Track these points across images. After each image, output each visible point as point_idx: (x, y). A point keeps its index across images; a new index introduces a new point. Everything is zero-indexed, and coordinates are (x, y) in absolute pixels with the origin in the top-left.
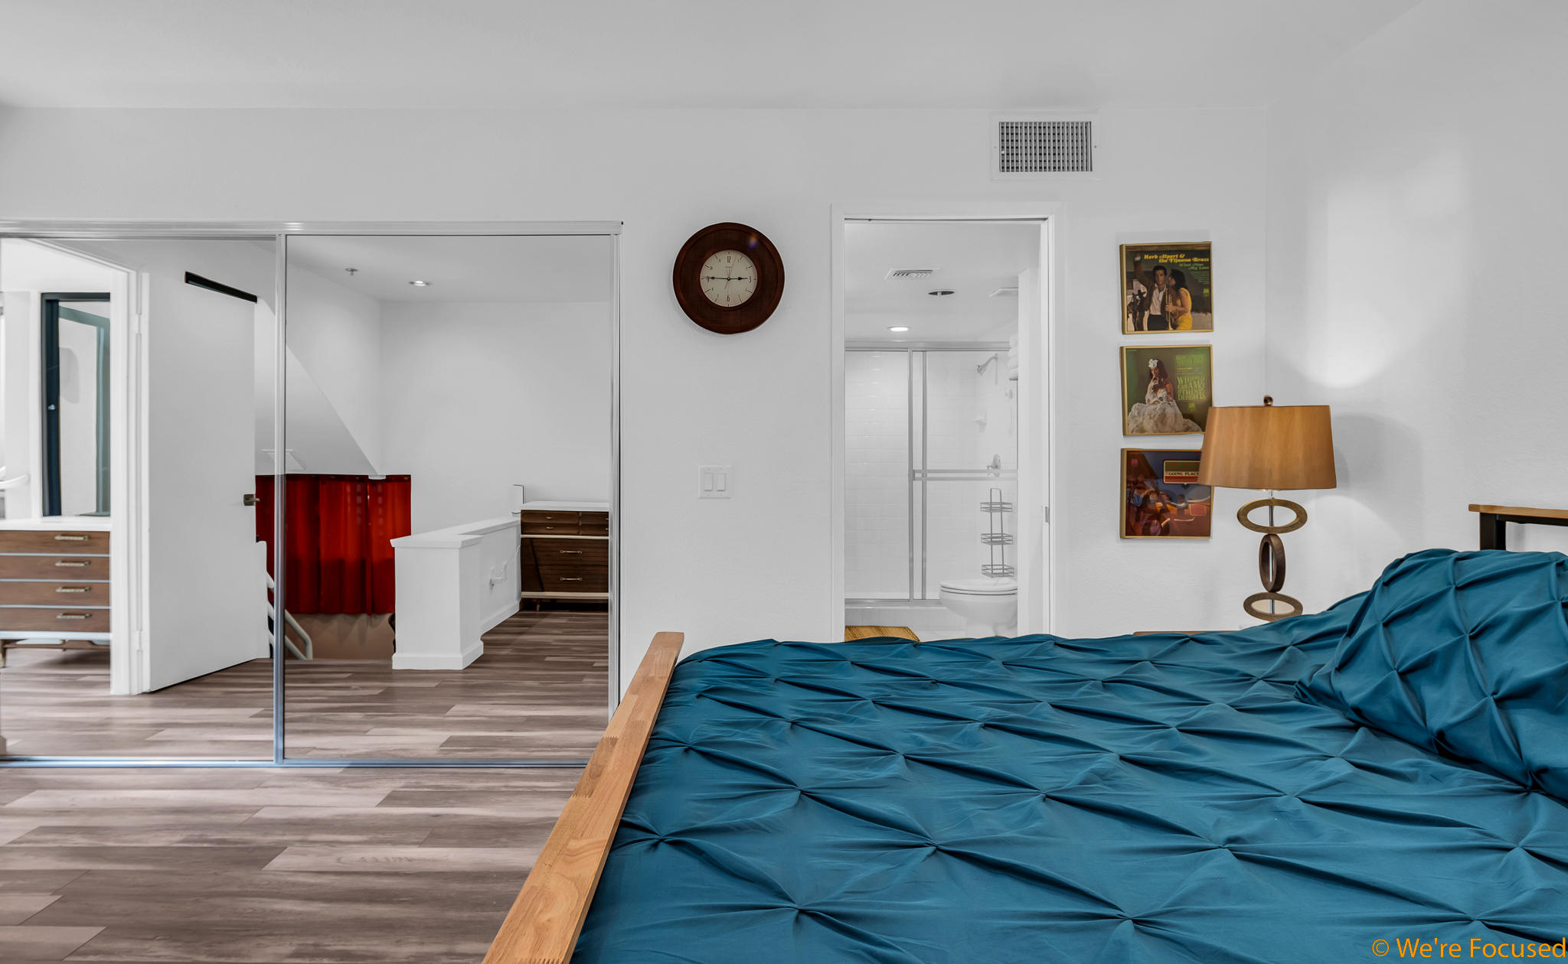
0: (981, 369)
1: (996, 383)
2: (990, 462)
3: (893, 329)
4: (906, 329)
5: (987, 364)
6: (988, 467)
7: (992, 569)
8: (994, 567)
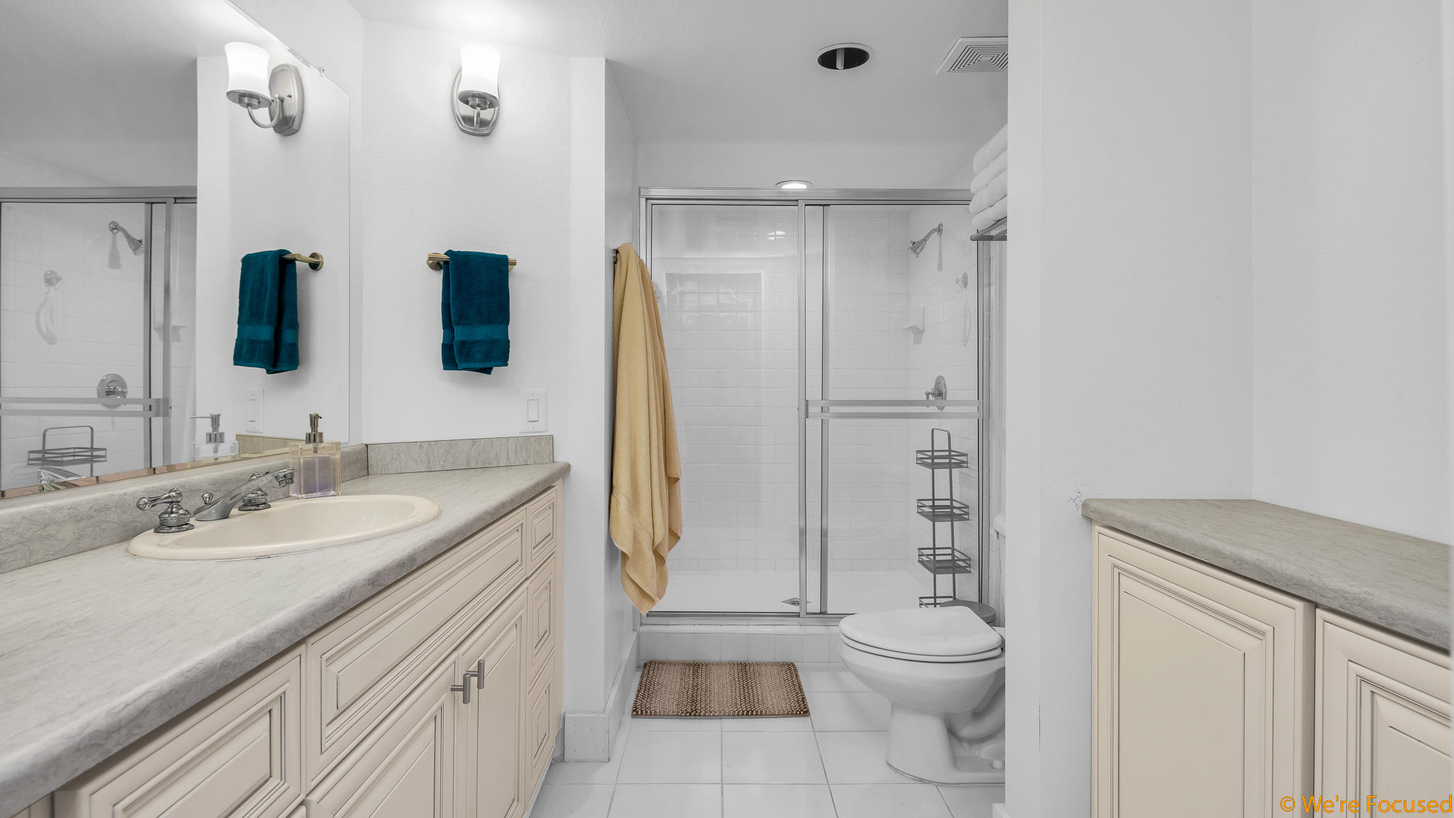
0: (917, 247)
1: (940, 268)
2: (930, 387)
3: (787, 187)
4: (802, 186)
5: (925, 240)
6: (928, 394)
7: (934, 555)
8: (938, 552)
